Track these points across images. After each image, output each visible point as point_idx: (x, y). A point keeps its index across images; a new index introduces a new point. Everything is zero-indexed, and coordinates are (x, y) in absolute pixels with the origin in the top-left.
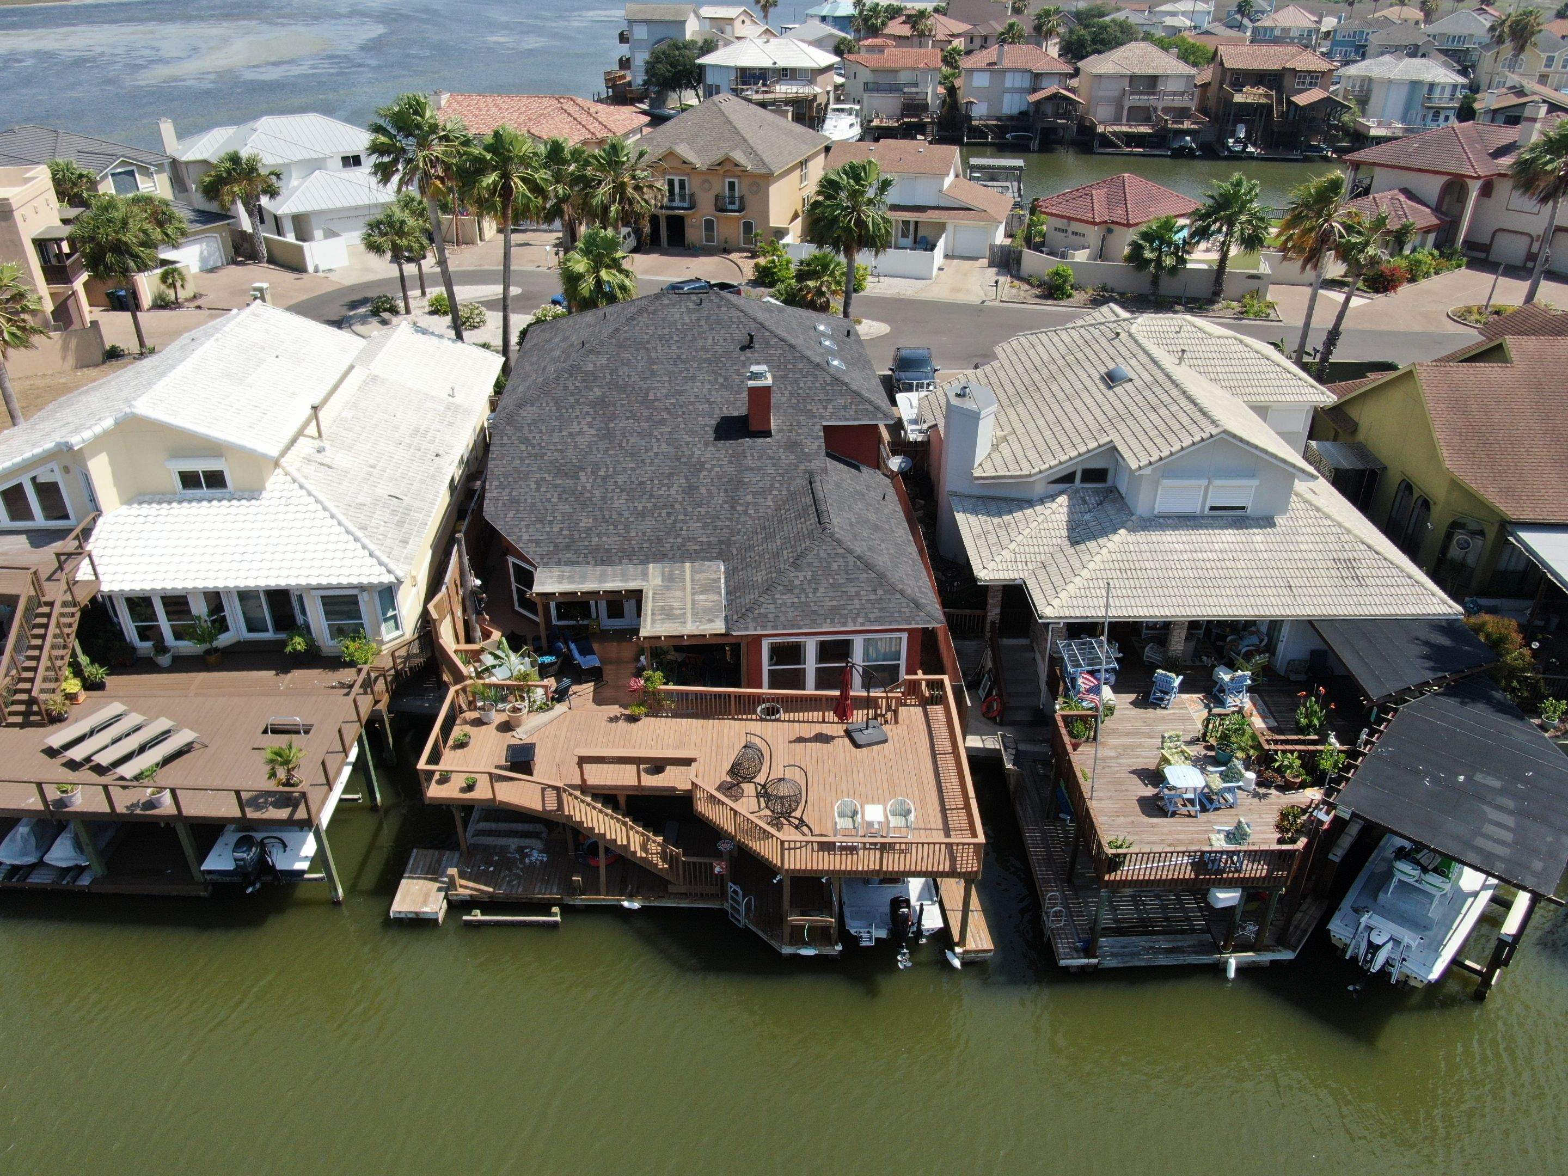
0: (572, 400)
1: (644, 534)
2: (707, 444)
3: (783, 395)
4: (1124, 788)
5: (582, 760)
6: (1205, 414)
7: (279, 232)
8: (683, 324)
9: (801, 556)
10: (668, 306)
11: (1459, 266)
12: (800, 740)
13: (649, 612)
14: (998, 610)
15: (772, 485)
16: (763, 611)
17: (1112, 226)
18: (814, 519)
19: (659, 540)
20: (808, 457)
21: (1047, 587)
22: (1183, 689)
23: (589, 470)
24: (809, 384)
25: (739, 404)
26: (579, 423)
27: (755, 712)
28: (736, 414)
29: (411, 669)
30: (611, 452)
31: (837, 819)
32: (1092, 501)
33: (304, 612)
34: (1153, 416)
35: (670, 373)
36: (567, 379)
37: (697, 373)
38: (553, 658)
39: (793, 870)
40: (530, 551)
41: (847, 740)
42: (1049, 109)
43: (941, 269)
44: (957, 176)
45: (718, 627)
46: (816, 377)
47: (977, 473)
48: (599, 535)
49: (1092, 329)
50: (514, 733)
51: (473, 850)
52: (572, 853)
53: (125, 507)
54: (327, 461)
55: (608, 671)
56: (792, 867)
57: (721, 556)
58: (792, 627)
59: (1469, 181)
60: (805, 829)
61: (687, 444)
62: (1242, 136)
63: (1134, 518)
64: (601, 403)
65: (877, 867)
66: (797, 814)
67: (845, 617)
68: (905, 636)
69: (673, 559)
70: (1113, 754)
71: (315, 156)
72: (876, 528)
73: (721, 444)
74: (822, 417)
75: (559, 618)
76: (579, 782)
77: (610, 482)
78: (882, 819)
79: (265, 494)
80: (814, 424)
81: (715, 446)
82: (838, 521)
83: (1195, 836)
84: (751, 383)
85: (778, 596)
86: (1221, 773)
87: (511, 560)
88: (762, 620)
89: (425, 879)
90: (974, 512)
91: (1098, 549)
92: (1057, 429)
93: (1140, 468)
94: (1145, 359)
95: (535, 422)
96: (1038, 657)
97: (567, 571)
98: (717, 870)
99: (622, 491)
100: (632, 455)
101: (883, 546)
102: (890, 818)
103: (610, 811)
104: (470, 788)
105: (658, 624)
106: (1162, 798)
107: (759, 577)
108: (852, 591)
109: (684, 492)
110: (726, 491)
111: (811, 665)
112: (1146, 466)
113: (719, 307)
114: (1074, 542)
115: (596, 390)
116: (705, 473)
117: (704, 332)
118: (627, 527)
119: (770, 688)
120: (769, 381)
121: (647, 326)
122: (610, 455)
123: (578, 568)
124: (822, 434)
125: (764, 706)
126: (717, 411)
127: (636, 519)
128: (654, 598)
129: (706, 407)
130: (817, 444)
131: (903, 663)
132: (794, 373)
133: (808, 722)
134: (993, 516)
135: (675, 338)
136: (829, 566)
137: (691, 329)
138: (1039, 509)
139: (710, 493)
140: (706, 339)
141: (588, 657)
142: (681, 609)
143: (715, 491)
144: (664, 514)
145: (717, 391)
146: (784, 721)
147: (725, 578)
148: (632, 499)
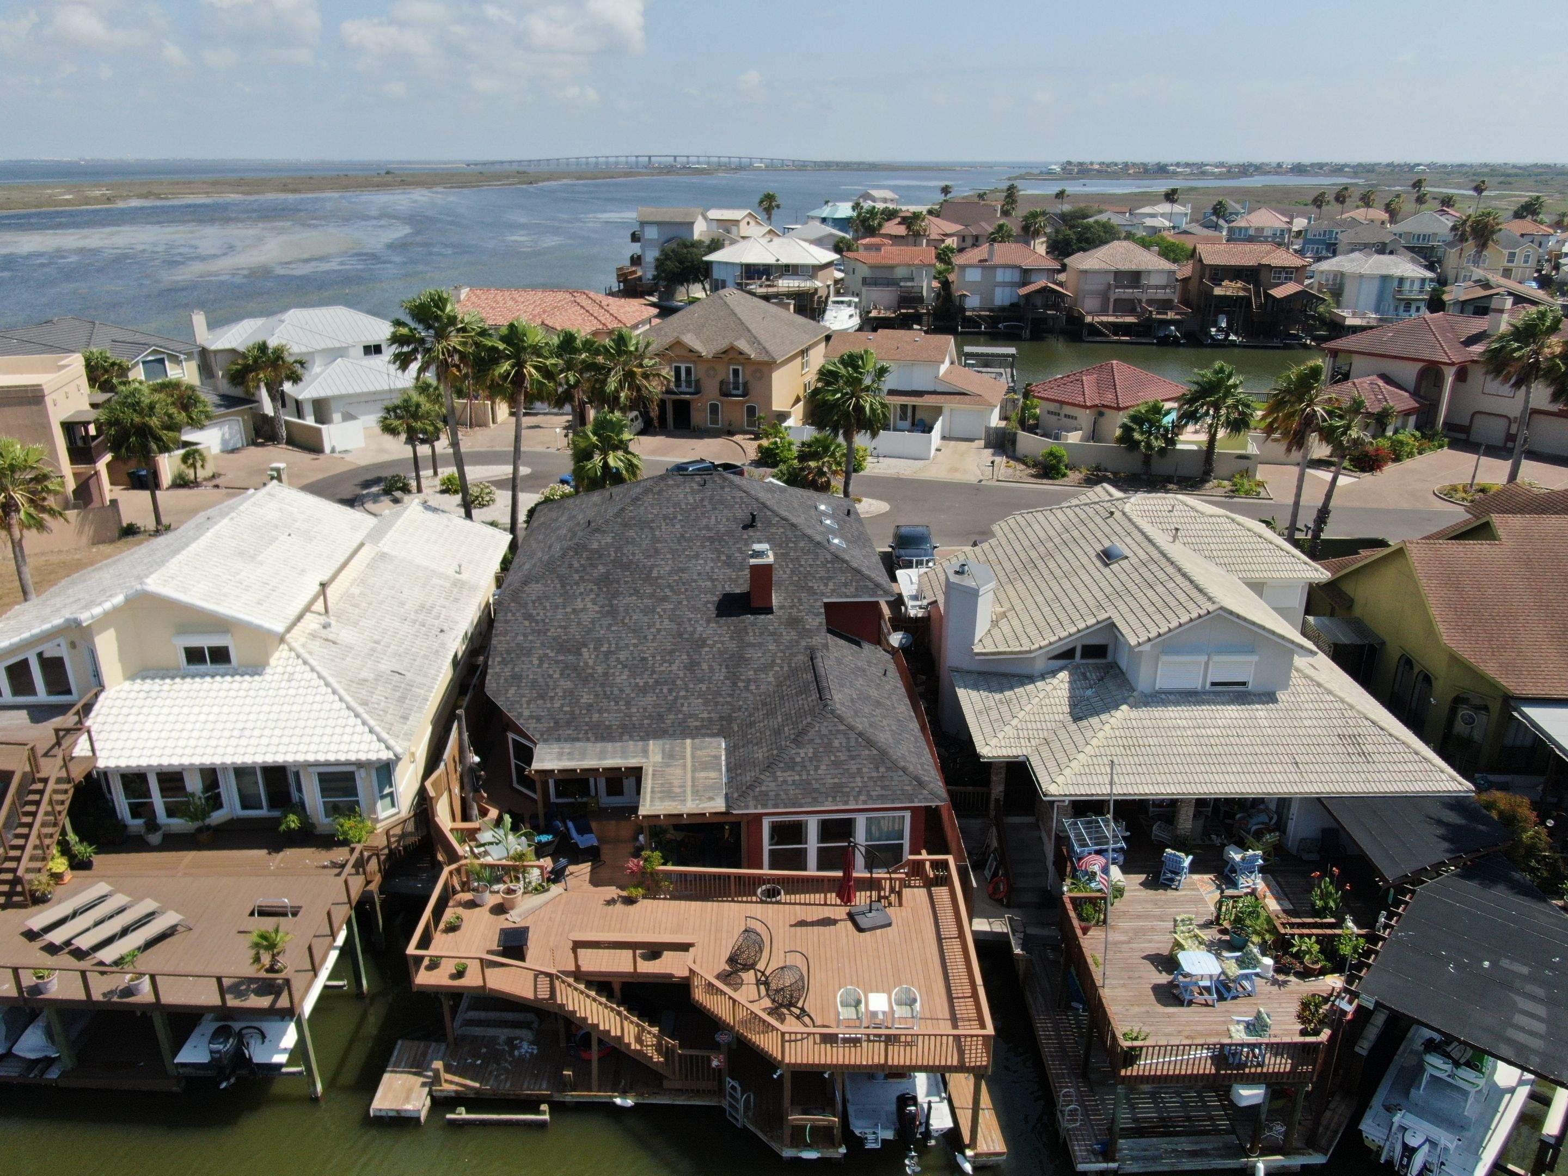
0: (576, 577)
2: (708, 621)
3: (785, 572)
4: (1137, 975)
5: (578, 945)
6: (1200, 591)
7: (300, 415)
8: (687, 504)
9: (803, 732)
10: (672, 486)
11: (1441, 446)
12: (803, 923)
13: (649, 790)
14: (1002, 788)
15: (773, 661)
16: (764, 788)
17: (1103, 410)
18: (815, 696)
19: (661, 717)
20: (809, 633)
21: (1051, 764)
22: (1194, 869)
23: (592, 646)
24: (811, 562)
25: (741, 581)
26: (583, 600)
27: (755, 894)
28: (738, 591)
29: (405, 848)
30: (613, 628)
31: (840, 1009)
32: (1093, 676)
33: (300, 789)
34: (1150, 593)
35: (672, 551)
36: (572, 557)
38: (550, 837)
39: (795, 1065)
40: (530, 727)
41: (849, 924)
42: (1039, 301)
43: (938, 450)
44: (952, 363)
45: (719, 805)
46: (817, 555)
47: (977, 649)
48: (600, 711)
49: (1086, 508)
50: (508, 916)
51: (460, 1041)
52: (563, 1045)
53: (128, 683)
54: (332, 637)
55: (606, 852)
56: (793, 1061)
57: (724, 732)
58: (794, 805)
59: (1443, 367)
60: (806, 1019)
61: (690, 620)
62: (1224, 325)
63: (1135, 694)
64: (606, 580)
65: (882, 1061)
66: (800, 1005)
67: (847, 795)
68: (908, 815)
69: (673, 736)
70: (1124, 938)
71: (338, 345)
72: (878, 704)
73: (723, 620)
74: (823, 594)
75: (558, 796)
76: (573, 969)
77: (612, 658)
78: (886, 1008)
79: (268, 670)
80: (816, 600)
81: (717, 622)
82: (839, 697)
83: (1215, 1027)
84: (753, 561)
85: (779, 774)
86: (1237, 959)
87: (511, 736)
88: (763, 799)
89: (409, 1073)
90: (976, 687)
91: (1100, 725)
92: (1056, 606)
93: (1139, 644)
94: (1139, 538)
95: (539, 598)
96: (1044, 835)
97: (567, 747)
98: (715, 1063)
99: (625, 666)
100: (634, 631)
101: (885, 723)
102: (895, 1007)
103: (604, 1000)
104: (460, 974)
105: (657, 803)
106: (1177, 986)
107: (760, 754)
108: (853, 767)
109: (685, 668)
110: (727, 667)
111: (812, 844)
112: (1144, 643)
113: (723, 488)
114: (1076, 719)
115: (600, 567)
116: (707, 649)
117: (708, 512)
118: (628, 704)
119: (771, 868)
120: (770, 559)
121: (652, 506)
122: (613, 632)
123: (578, 745)
124: (823, 610)
125: (764, 887)
126: (720, 588)
127: (638, 695)
128: (653, 775)
129: (709, 583)
130: (818, 620)
131: (906, 843)
132: (796, 551)
133: (810, 904)
134: (995, 691)
135: (679, 517)
136: (830, 744)
137: (694, 509)
138: (1040, 684)
139: (712, 670)
140: (709, 518)
141: (586, 836)
142: (681, 787)
143: (716, 667)
144: (665, 691)
145: (720, 568)
146: (785, 903)
147: (726, 755)
148: (633, 675)
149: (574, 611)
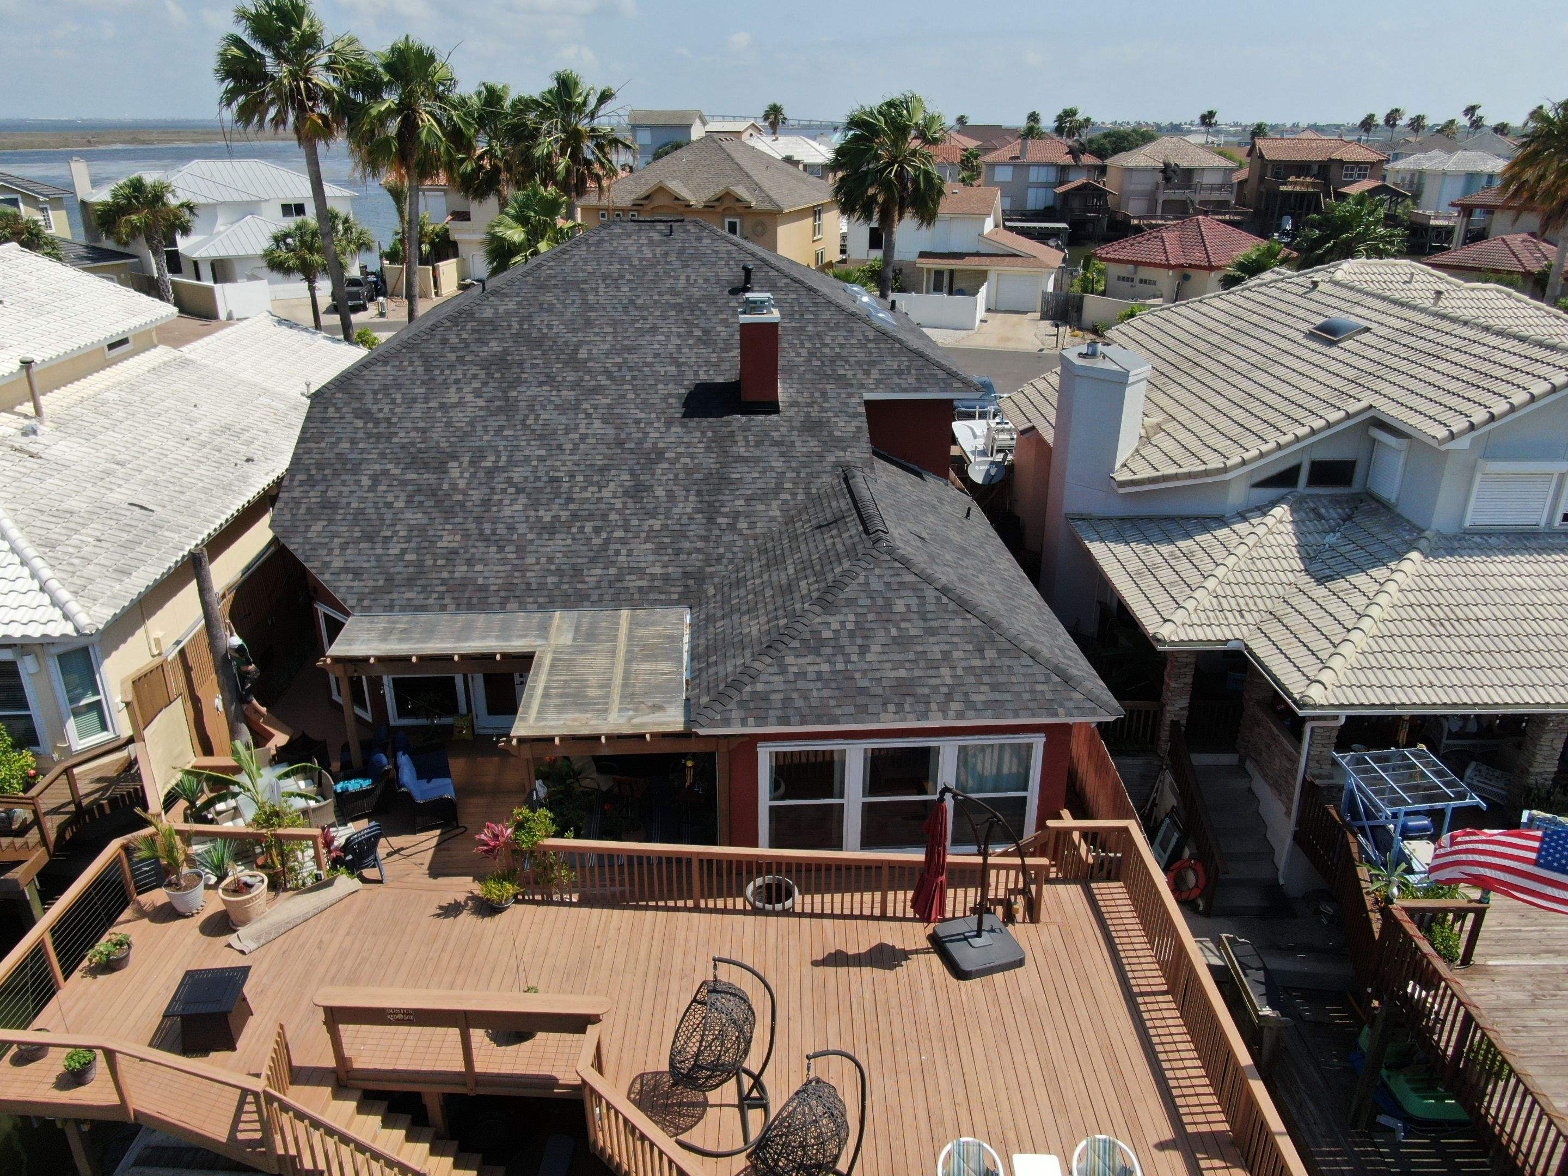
0: (452, 357)
1: (550, 560)
2: (669, 423)
3: (798, 354)
5: (336, 1016)
7: (195, 276)
8: (641, 259)
9: (838, 585)
10: (619, 236)
12: (838, 959)
13: (539, 691)
14: (1184, 702)
15: (779, 485)
16: (760, 687)
17: (1190, 272)
18: (855, 529)
19: (577, 572)
20: (841, 443)
21: (1296, 653)
23: (467, 459)
24: (841, 340)
25: (726, 366)
26: (460, 390)
27: (741, 893)
28: (720, 380)
30: (506, 433)
32: (1334, 514)
35: (615, 323)
37: (660, 323)
38: (366, 784)
40: (342, 588)
41: (935, 960)
42: (1077, 200)
43: (982, 321)
44: (996, 226)
45: (672, 719)
46: (852, 331)
47: (1122, 476)
48: (470, 563)
50: (232, 938)
54: (34, 447)
57: (689, 599)
58: (819, 720)
61: (638, 422)
62: (1288, 228)
63: (1427, 534)
64: (501, 361)
67: (926, 700)
68: (1038, 742)
69: (599, 603)
71: (248, 199)
72: (964, 551)
73: (693, 422)
76: (332, 1064)
77: (500, 479)
80: (850, 395)
81: (684, 425)
82: (899, 532)
84: (745, 322)
85: (789, 659)
87: (322, 609)
88: (758, 707)
90: (1121, 539)
91: (1376, 586)
92: (1254, 406)
94: (1378, 304)
95: (385, 387)
97: (404, 620)
99: (519, 491)
100: (542, 437)
101: (982, 579)
104: (76, 1080)
105: (551, 715)
107: (754, 628)
109: (626, 493)
110: (699, 493)
111: (853, 797)
113: (699, 239)
114: (1322, 578)
115: (493, 344)
116: (666, 466)
117: (674, 270)
118: (521, 550)
119: (774, 844)
120: (774, 315)
121: (585, 261)
122: (506, 438)
123: (423, 617)
124: (862, 410)
125: (759, 881)
126: (690, 375)
127: (539, 535)
128: (552, 666)
129: (672, 369)
130: (855, 424)
131: (1033, 796)
132: (816, 325)
133: (852, 917)
134: (1159, 542)
135: (628, 277)
136: (888, 604)
137: (653, 266)
138: (1241, 527)
139: (671, 496)
140: (676, 278)
141: (436, 782)
142: (601, 687)
143: (680, 493)
144: (589, 528)
145: (691, 347)
146: (801, 915)
147: (692, 634)
148: (535, 504)
149: (442, 406)
